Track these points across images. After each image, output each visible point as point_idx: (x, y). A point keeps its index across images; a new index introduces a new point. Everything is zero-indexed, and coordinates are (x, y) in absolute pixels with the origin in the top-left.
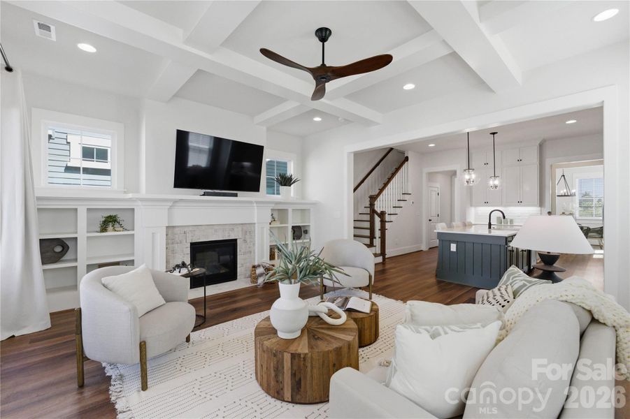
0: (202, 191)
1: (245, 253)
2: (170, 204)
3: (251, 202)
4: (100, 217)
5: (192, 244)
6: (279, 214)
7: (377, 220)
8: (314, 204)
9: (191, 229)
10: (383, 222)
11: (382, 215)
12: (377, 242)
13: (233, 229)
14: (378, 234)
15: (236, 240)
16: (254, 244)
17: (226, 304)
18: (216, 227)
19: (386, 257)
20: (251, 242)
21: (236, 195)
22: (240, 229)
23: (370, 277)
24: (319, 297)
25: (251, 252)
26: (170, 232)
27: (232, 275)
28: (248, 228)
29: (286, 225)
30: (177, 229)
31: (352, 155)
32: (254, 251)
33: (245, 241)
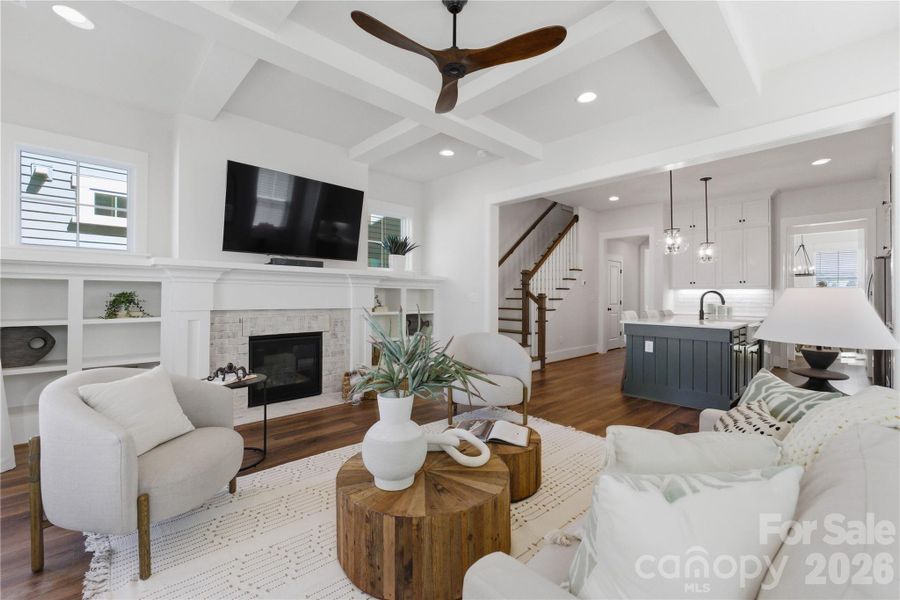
0: (267, 258)
1: (334, 354)
2: (218, 276)
3: (343, 276)
4: (107, 295)
5: (252, 339)
6: (387, 295)
7: (533, 306)
8: (439, 282)
9: (250, 315)
10: (542, 310)
11: (540, 299)
12: (533, 339)
13: (317, 317)
14: (534, 327)
15: (319, 335)
16: (348, 341)
17: (301, 431)
18: (290, 314)
19: (547, 361)
20: (343, 337)
21: (320, 265)
22: (327, 317)
23: (525, 389)
24: (446, 421)
25: (343, 352)
26: (217, 319)
27: (313, 388)
28: (339, 315)
29: (398, 313)
30: (228, 315)
31: (497, 209)
32: (348, 350)
33: (335, 335)
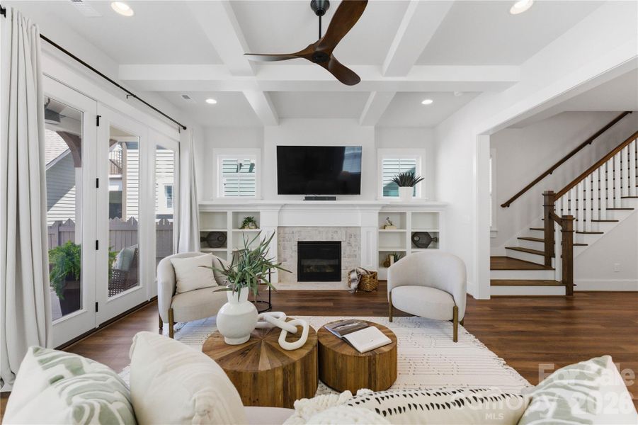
0: (303, 196)
1: (350, 256)
2: (279, 208)
3: (353, 205)
5: (299, 243)
6: (387, 220)
7: (557, 227)
9: (299, 229)
10: (568, 233)
11: (567, 221)
12: (557, 262)
13: (337, 232)
14: (558, 249)
15: (340, 242)
16: (359, 248)
18: (321, 229)
20: (356, 246)
21: (334, 199)
22: (344, 232)
23: (455, 310)
25: (356, 256)
26: (282, 232)
27: (336, 276)
28: (353, 232)
29: (404, 231)
30: (287, 229)
31: (487, 138)
32: (360, 255)
33: (349, 244)
